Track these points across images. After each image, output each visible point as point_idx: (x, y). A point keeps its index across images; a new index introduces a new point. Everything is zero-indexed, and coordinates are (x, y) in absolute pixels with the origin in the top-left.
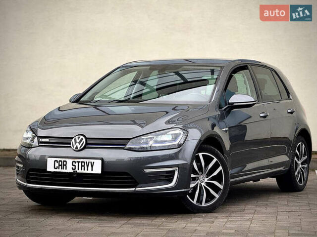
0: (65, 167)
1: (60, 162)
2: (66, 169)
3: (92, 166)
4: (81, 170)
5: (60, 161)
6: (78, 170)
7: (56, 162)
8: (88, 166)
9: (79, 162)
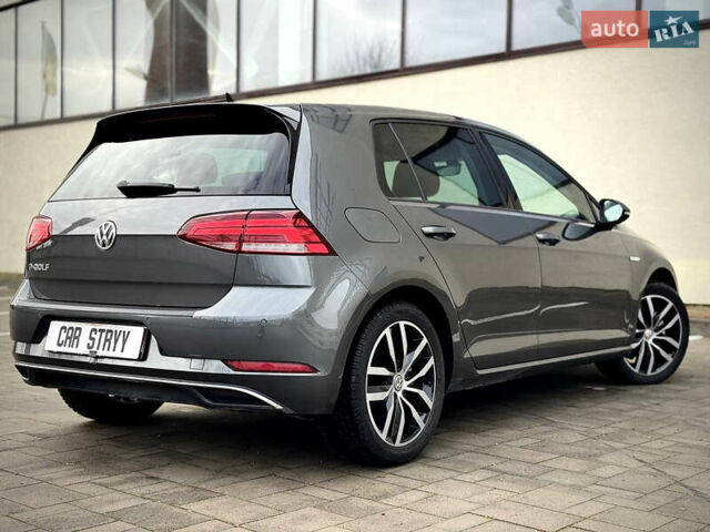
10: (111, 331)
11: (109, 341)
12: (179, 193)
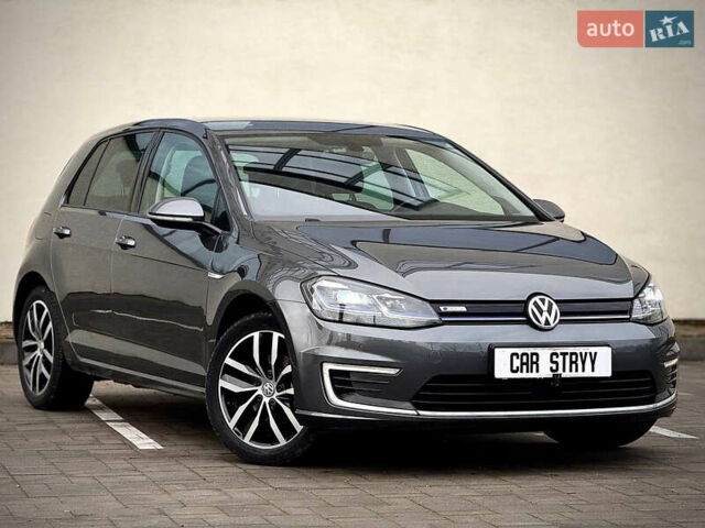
0: (534, 366)
1: (525, 358)
2: (537, 371)
3: (593, 362)
4: (571, 371)
5: (523, 354)
6: (564, 371)
7: (515, 357)
8: (583, 363)
9: (564, 354)
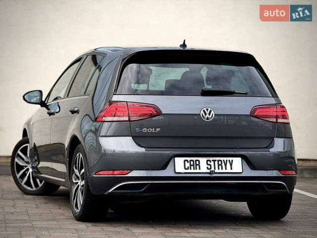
10: (221, 161)
11: (221, 165)
12: (235, 95)
